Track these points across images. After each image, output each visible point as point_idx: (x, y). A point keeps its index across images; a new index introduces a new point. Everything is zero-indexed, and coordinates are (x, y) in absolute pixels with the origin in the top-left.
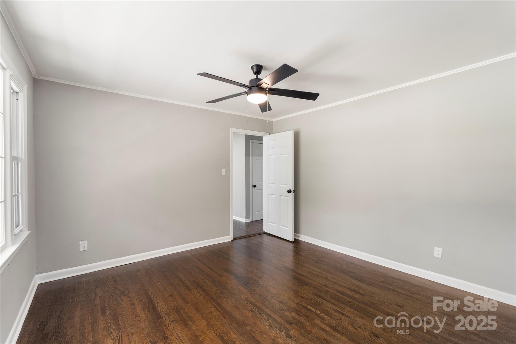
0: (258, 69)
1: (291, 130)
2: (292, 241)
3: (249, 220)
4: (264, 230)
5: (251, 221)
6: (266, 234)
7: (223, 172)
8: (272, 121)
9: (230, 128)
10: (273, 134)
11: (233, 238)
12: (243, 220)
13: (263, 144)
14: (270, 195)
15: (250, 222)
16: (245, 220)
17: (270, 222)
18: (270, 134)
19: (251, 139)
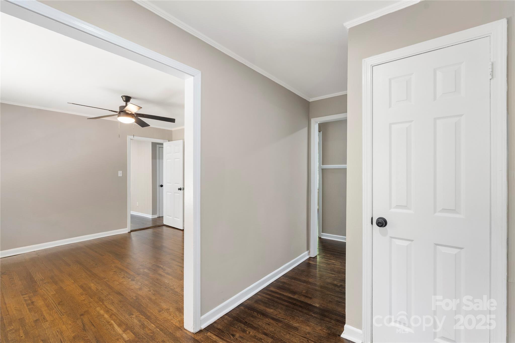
0: (127, 99)
1: (181, 139)
2: (182, 229)
3: (156, 216)
4: (164, 223)
5: (158, 217)
6: (165, 226)
7: (120, 174)
8: (171, 130)
9: (128, 136)
10: (172, 141)
11: (131, 231)
12: (150, 216)
13: (163, 148)
14: (168, 193)
15: (156, 218)
16: (151, 216)
17: (168, 216)
18: (169, 141)
19: (158, 144)
